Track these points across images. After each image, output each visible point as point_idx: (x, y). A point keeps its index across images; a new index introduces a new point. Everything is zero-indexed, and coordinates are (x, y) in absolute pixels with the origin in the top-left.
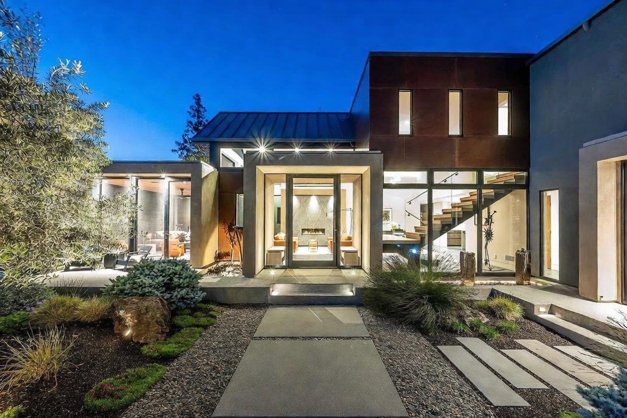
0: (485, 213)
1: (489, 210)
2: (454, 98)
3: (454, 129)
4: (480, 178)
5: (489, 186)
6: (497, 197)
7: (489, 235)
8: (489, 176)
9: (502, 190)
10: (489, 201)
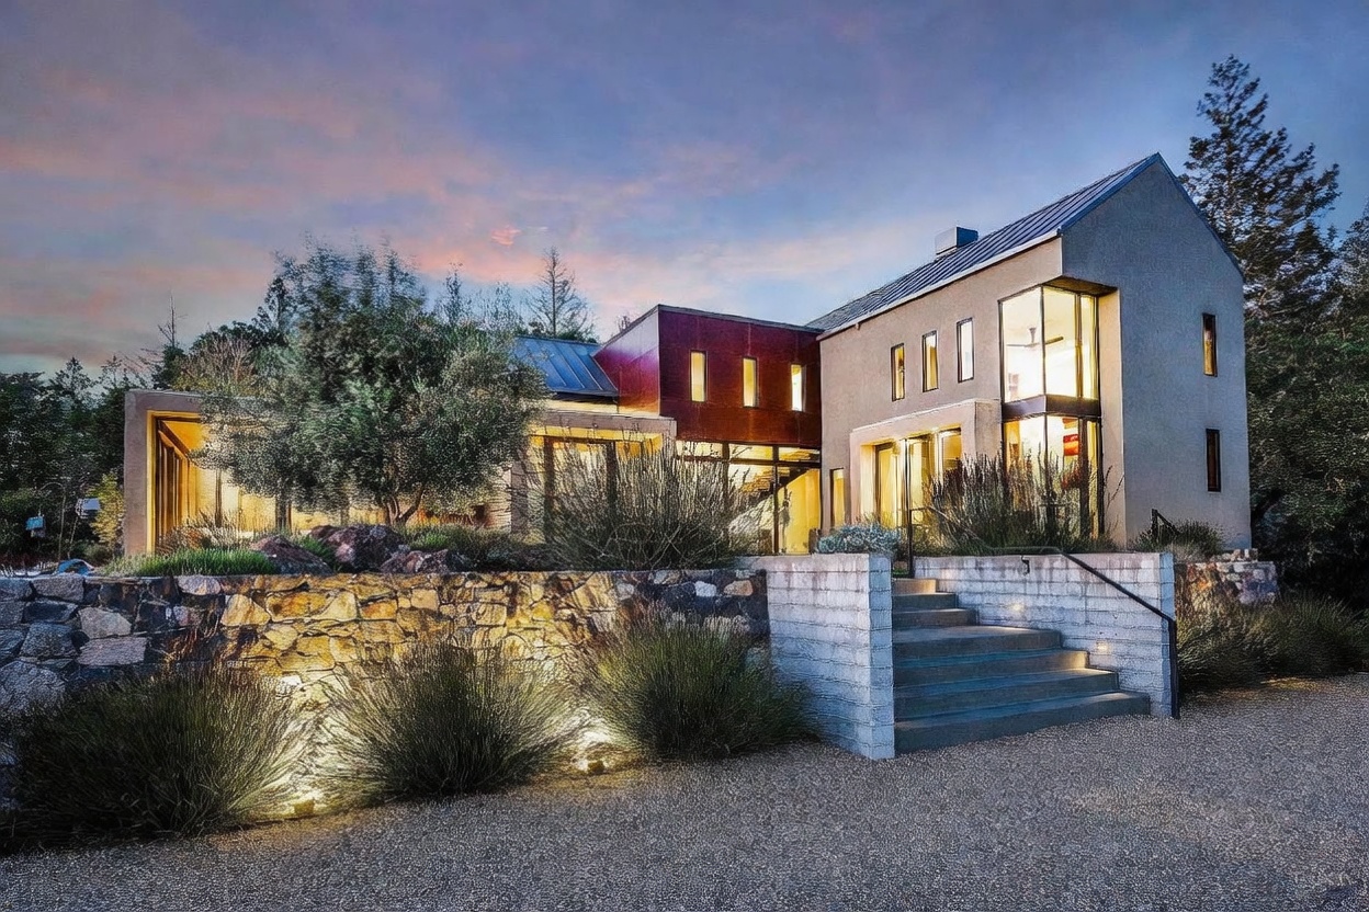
0: (781, 493)
1: (786, 491)
2: (749, 366)
3: (749, 399)
4: (776, 454)
5: (785, 464)
6: (793, 475)
7: (787, 519)
8: (786, 453)
9: (799, 468)
10: (785, 481)
